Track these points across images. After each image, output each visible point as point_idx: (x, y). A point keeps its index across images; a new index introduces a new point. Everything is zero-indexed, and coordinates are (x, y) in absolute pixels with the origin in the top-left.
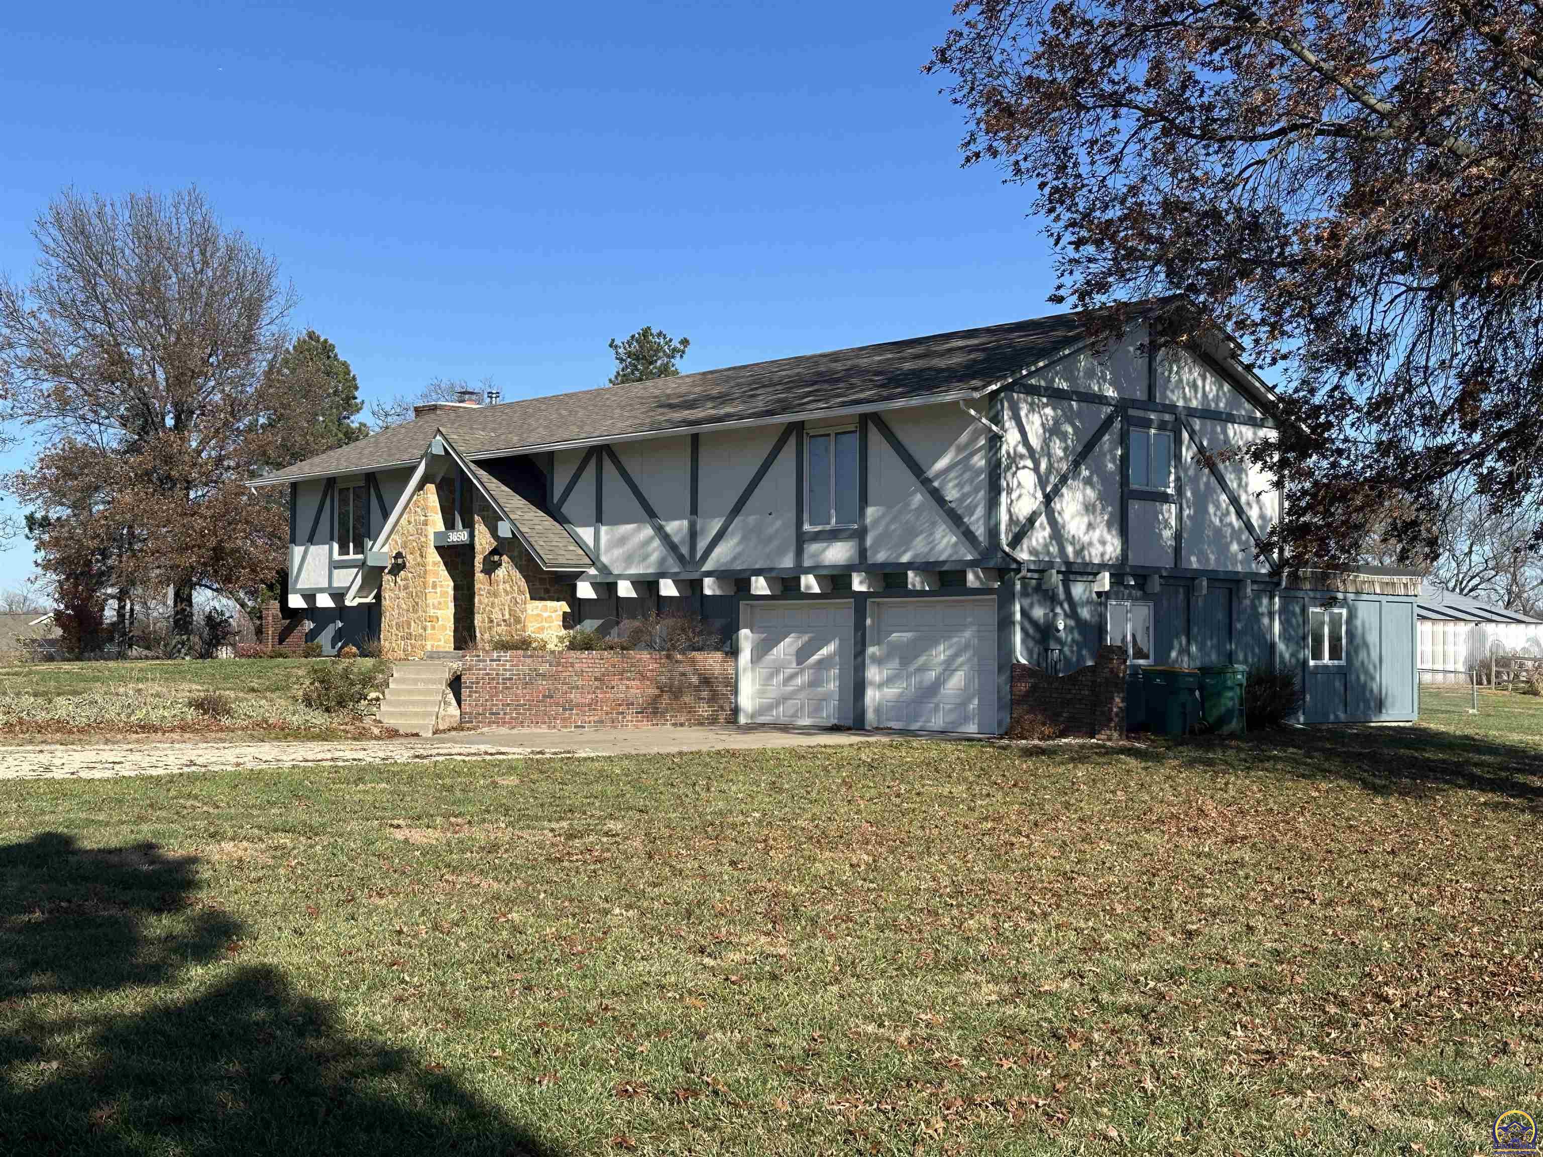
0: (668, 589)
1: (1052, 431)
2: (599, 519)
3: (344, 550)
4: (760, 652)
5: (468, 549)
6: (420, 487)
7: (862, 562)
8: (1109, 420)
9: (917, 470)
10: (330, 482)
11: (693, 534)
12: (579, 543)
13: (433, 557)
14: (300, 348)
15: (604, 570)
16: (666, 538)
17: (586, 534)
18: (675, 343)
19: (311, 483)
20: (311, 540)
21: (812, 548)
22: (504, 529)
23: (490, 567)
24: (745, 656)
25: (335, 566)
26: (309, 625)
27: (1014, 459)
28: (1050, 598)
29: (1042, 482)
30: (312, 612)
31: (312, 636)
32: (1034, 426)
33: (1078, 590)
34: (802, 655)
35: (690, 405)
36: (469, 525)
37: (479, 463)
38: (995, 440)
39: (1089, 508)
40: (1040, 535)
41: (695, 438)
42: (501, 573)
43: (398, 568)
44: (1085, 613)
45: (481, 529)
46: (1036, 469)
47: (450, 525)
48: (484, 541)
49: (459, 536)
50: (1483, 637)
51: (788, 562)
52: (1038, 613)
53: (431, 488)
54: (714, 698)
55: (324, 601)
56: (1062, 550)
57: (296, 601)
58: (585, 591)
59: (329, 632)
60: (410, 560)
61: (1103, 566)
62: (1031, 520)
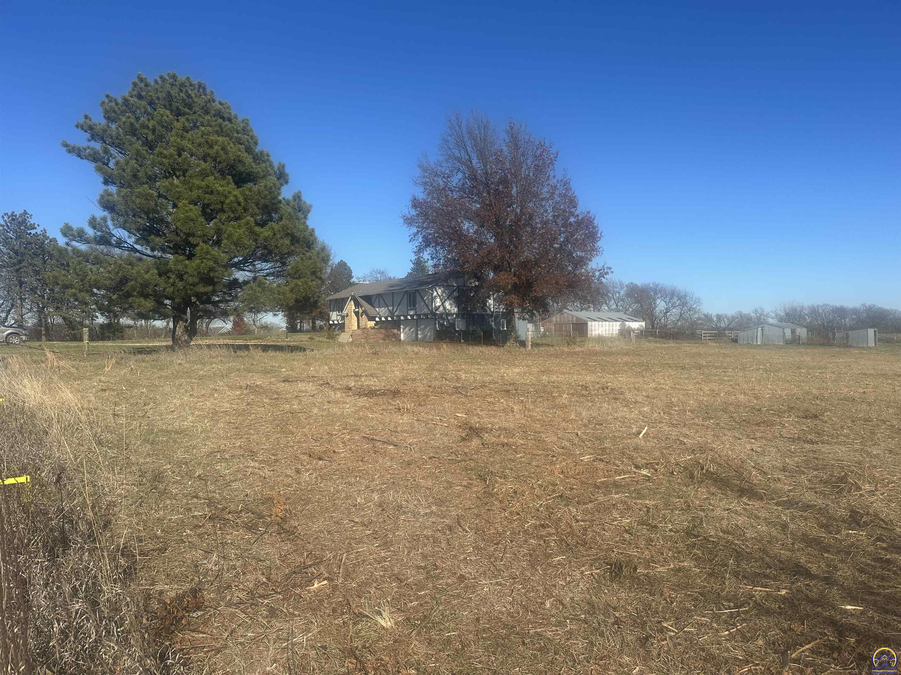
0: (389, 319)
1: (443, 292)
2: (379, 307)
3: (339, 313)
4: (404, 329)
5: (358, 312)
6: (350, 301)
7: (416, 314)
8: (456, 289)
9: (423, 299)
10: (336, 300)
11: (393, 309)
12: (376, 311)
13: (353, 314)
14: (339, 263)
15: (380, 315)
16: (389, 310)
17: (377, 309)
18: (426, 260)
19: (333, 300)
20: (333, 311)
21: (409, 312)
22: (363, 309)
23: (362, 316)
24: (402, 330)
25: (337, 315)
26: (334, 327)
27: (435, 297)
28: (444, 319)
29: (441, 300)
30: (334, 324)
31: (335, 329)
32: (440, 291)
33: (449, 318)
34: (410, 330)
35: (393, 287)
36: (358, 308)
37: (360, 297)
38: (432, 294)
39: (451, 304)
40: (441, 309)
41: (393, 293)
42: (363, 316)
43: (347, 316)
44: (451, 321)
45: (360, 308)
46: (440, 298)
47: (356, 308)
48: (361, 311)
49: (357, 310)
50: (625, 325)
51: (406, 314)
52: (441, 322)
53: (352, 301)
54: (395, 338)
55: (336, 322)
56: (445, 311)
57: (331, 322)
58: (377, 319)
59: (337, 328)
60: (349, 314)
61: (454, 314)
62: (439, 307)
